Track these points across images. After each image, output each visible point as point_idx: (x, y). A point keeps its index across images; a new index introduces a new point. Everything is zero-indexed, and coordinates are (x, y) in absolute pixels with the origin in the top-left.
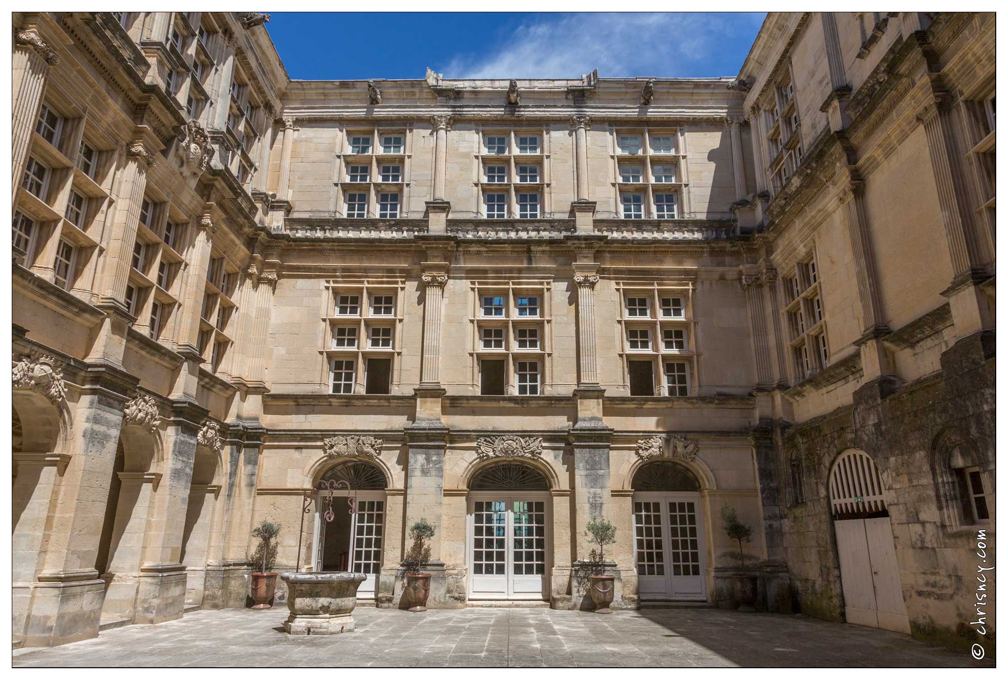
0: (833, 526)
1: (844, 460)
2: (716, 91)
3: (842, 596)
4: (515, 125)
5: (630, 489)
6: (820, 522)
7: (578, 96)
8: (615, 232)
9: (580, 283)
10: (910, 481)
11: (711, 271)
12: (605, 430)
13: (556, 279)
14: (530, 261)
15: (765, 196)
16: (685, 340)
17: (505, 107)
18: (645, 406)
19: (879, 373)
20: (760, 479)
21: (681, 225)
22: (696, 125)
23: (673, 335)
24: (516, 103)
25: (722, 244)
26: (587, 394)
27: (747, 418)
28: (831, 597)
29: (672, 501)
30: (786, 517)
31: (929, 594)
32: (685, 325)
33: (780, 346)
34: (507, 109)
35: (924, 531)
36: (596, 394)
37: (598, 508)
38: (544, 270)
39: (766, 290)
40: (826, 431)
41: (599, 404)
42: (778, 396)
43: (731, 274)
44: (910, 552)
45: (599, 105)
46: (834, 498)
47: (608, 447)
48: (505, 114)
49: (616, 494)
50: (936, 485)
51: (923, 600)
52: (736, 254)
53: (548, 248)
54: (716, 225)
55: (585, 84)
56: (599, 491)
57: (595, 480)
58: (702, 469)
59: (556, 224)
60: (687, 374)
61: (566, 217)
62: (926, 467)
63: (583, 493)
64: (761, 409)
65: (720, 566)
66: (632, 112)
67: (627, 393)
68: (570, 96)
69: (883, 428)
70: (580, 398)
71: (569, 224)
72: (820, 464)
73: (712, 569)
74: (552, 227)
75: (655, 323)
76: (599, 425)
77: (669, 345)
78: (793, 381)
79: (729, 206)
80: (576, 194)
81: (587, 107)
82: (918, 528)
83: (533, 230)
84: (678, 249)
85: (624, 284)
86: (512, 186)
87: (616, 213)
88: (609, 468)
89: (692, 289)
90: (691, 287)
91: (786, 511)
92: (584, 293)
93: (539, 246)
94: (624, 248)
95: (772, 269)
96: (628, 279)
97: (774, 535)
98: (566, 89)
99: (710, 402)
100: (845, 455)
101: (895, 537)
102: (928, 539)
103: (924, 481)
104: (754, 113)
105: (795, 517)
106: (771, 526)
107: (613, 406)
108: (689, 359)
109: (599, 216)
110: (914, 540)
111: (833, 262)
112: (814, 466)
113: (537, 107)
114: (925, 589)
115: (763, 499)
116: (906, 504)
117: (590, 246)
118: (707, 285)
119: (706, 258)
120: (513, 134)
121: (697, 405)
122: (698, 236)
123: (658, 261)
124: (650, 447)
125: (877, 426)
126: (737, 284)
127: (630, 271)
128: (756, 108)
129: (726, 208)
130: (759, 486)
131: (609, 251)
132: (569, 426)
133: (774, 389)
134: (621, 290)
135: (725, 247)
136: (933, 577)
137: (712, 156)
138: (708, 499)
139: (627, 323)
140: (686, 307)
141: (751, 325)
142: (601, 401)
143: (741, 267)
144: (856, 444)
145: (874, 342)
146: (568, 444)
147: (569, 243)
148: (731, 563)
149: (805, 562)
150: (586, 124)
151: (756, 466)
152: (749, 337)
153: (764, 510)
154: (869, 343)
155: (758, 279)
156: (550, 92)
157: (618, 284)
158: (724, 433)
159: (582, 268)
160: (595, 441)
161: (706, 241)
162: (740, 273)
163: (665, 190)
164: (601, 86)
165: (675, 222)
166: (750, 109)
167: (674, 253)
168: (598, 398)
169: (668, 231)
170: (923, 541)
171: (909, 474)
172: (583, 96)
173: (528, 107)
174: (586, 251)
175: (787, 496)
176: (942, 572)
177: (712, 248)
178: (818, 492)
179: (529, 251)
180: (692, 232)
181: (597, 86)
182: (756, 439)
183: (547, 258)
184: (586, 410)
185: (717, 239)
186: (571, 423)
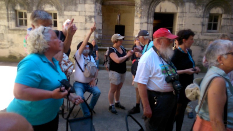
50: (8, 14)
62: (5, 8)
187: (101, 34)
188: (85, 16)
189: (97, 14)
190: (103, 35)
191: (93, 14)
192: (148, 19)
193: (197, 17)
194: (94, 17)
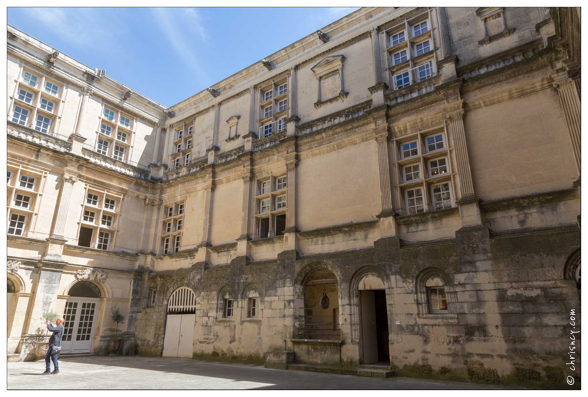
0: (166, 316)
1: (179, 290)
2: (156, 109)
3: (163, 346)
4: (47, 74)
5: (67, 295)
6: (161, 315)
7: (90, 78)
8: (91, 158)
9: (66, 179)
10: (208, 301)
11: (133, 192)
12: (63, 263)
13: (51, 172)
14: (37, 156)
15: (166, 166)
16: (112, 222)
17: (45, 62)
18: (85, 252)
19: (204, 260)
20: (133, 294)
21: (126, 166)
22: (144, 120)
23: (107, 218)
24: (52, 63)
25: (142, 181)
26: (56, 241)
27: (132, 265)
28: (158, 346)
29: (85, 302)
30: (140, 312)
31: (204, 342)
32: (115, 215)
33: (155, 235)
34: (46, 64)
35: (209, 320)
36: (61, 242)
37: (48, 305)
38: (46, 165)
39: (155, 208)
40: (175, 277)
41: (61, 248)
42: (149, 258)
43: (142, 196)
44: (201, 327)
45: (101, 89)
46: (170, 305)
47: (61, 272)
48: (43, 66)
49: (60, 297)
50: (218, 304)
51: (201, 345)
52: (146, 188)
53: (51, 154)
54: (141, 171)
55: (96, 74)
56: (50, 295)
57: (49, 289)
58: (107, 287)
59: (60, 142)
60: (109, 239)
61: (66, 139)
62: (216, 297)
63: (40, 295)
64: (140, 262)
65: (103, 335)
66: (117, 100)
67: (76, 243)
68: (85, 75)
69: (202, 281)
70: (51, 243)
71: (68, 145)
72: (167, 290)
73: (99, 337)
74: (56, 142)
75: (100, 211)
76: (59, 259)
77: (103, 223)
78: (158, 252)
79: (148, 164)
80: (75, 130)
81: (94, 86)
82: (207, 319)
83: (44, 140)
84: (122, 177)
85: (90, 186)
86: (37, 109)
87: (95, 148)
88: (59, 283)
89: (123, 199)
90: (122, 197)
91: (141, 309)
92: (67, 185)
93: (46, 151)
94: (95, 168)
95: (161, 200)
96: (92, 184)
97: (132, 320)
98: (85, 71)
99: (119, 255)
100: (180, 289)
101: (196, 322)
102: (209, 323)
103: (214, 302)
104: (170, 128)
105: (146, 312)
106: (132, 316)
107: (68, 250)
108: (112, 232)
109: (86, 147)
110: (204, 323)
111: (193, 210)
112: (164, 291)
113: (65, 72)
114: (203, 340)
115: (131, 304)
116: (204, 310)
117: (78, 161)
118: (130, 198)
119: (132, 186)
120: (44, 78)
121: (111, 256)
122: (131, 173)
123: (110, 179)
124: (84, 274)
125: (199, 280)
126: (143, 201)
127: (95, 181)
128: (171, 126)
129: (147, 165)
130: (131, 297)
131: (86, 167)
132: (38, 257)
133: (148, 254)
134: (87, 189)
135: (143, 183)
136: (208, 336)
137: (147, 138)
138: (105, 302)
139: (86, 207)
140: (117, 206)
141: (144, 222)
142: (63, 246)
143: (147, 195)
144: (188, 285)
145: (205, 248)
146: (36, 267)
147: (66, 156)
148: (109, 333)
149: (146, 332)
150: (90, 94)
151: (132, 288)
152: (142, 227)
153: (131, 309)
154: (203, 248)
155: (153, 202)
156: (75, 68)
157: (86, 185)
158: (121, 271)
159: (70, 172)
160: (55, 268)
161: (135, 178)
162: (146, 197)
163: (121, 145)
164: (105, 79)
165: (123, 163)
166: (169, 125)
167: (119, 178)
168: (61, 244)
169: (119, 166)
170: (207, 323)
171: (208, 299)
172: (93, 79)
173: (60, 69)
174: (74, 163)
175: (144, 303)
176: (212, 334)
177: (137, 181)
178: (163, 302)
179: (39, 151)
180: (130, 170)
181: (103, 78)
182: (136, 275)
183: (49, 159)
184: (53, 250)
185: (140, 178)
186: (40, 256)
187: (303, 321)
188: (284, 301)
189: (296, 297)
190: (305, 323)
191: (292, 298)
192: (350, 300)
193: (408, 293)
194: (293, 301)
